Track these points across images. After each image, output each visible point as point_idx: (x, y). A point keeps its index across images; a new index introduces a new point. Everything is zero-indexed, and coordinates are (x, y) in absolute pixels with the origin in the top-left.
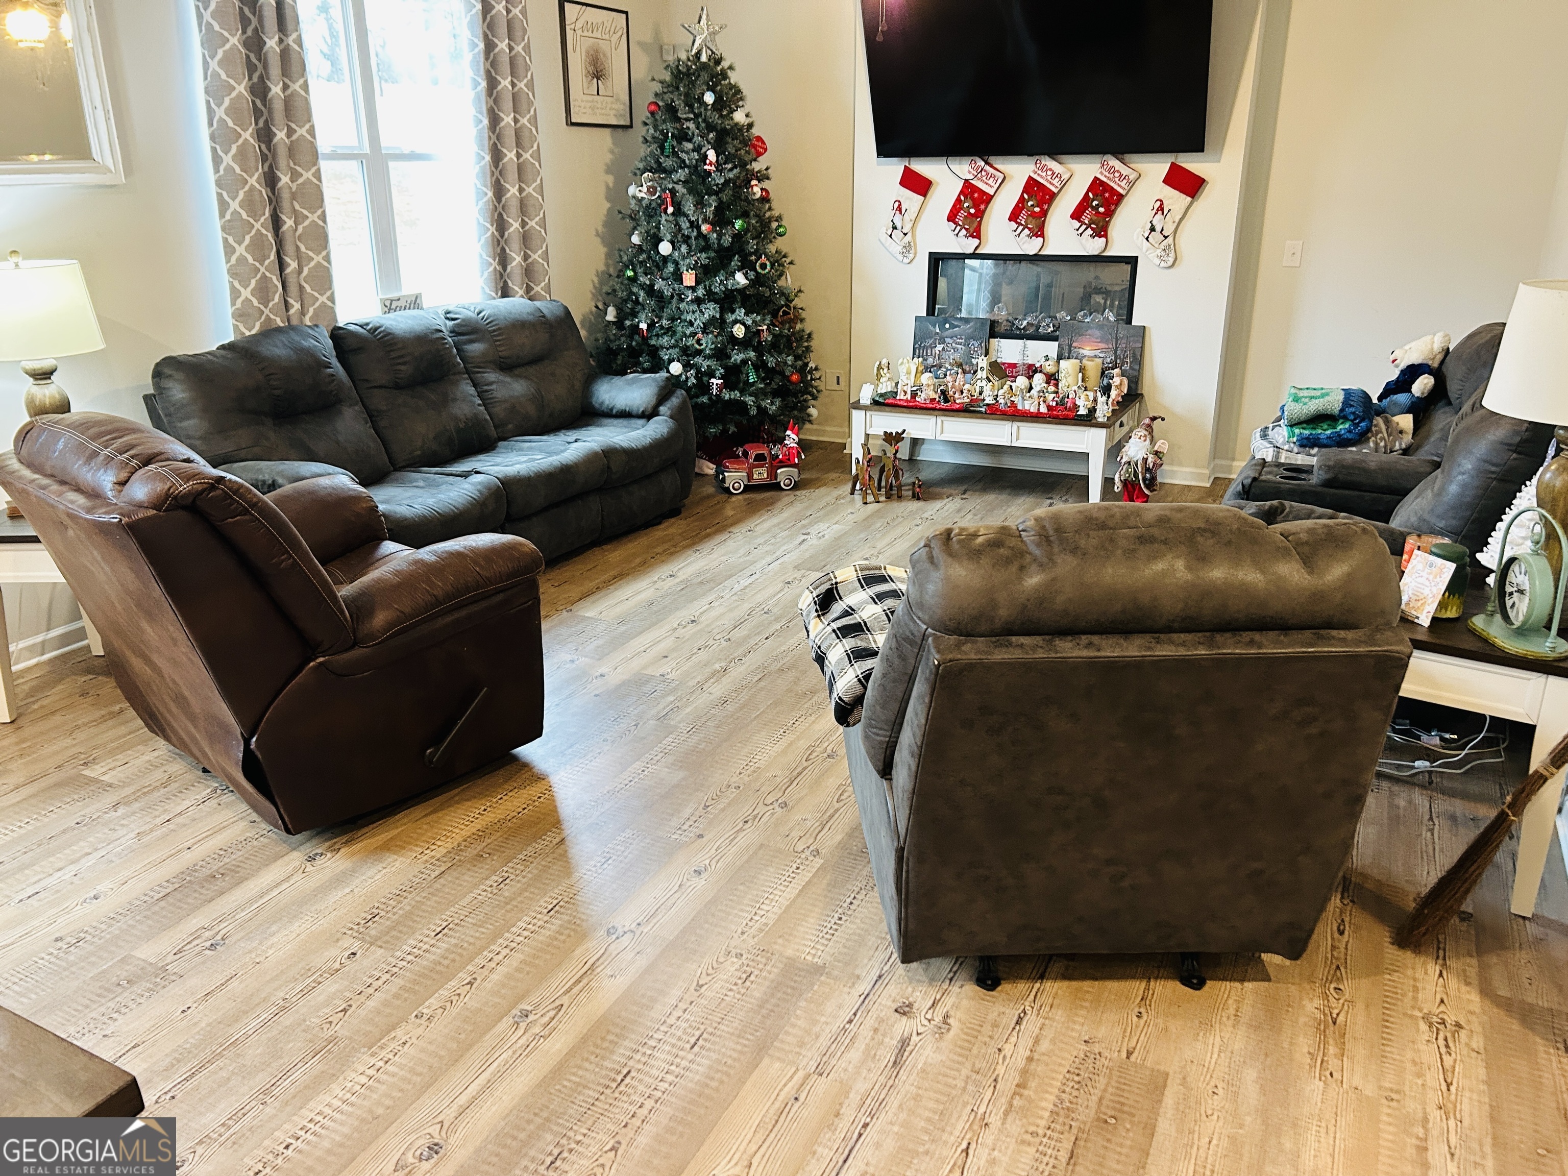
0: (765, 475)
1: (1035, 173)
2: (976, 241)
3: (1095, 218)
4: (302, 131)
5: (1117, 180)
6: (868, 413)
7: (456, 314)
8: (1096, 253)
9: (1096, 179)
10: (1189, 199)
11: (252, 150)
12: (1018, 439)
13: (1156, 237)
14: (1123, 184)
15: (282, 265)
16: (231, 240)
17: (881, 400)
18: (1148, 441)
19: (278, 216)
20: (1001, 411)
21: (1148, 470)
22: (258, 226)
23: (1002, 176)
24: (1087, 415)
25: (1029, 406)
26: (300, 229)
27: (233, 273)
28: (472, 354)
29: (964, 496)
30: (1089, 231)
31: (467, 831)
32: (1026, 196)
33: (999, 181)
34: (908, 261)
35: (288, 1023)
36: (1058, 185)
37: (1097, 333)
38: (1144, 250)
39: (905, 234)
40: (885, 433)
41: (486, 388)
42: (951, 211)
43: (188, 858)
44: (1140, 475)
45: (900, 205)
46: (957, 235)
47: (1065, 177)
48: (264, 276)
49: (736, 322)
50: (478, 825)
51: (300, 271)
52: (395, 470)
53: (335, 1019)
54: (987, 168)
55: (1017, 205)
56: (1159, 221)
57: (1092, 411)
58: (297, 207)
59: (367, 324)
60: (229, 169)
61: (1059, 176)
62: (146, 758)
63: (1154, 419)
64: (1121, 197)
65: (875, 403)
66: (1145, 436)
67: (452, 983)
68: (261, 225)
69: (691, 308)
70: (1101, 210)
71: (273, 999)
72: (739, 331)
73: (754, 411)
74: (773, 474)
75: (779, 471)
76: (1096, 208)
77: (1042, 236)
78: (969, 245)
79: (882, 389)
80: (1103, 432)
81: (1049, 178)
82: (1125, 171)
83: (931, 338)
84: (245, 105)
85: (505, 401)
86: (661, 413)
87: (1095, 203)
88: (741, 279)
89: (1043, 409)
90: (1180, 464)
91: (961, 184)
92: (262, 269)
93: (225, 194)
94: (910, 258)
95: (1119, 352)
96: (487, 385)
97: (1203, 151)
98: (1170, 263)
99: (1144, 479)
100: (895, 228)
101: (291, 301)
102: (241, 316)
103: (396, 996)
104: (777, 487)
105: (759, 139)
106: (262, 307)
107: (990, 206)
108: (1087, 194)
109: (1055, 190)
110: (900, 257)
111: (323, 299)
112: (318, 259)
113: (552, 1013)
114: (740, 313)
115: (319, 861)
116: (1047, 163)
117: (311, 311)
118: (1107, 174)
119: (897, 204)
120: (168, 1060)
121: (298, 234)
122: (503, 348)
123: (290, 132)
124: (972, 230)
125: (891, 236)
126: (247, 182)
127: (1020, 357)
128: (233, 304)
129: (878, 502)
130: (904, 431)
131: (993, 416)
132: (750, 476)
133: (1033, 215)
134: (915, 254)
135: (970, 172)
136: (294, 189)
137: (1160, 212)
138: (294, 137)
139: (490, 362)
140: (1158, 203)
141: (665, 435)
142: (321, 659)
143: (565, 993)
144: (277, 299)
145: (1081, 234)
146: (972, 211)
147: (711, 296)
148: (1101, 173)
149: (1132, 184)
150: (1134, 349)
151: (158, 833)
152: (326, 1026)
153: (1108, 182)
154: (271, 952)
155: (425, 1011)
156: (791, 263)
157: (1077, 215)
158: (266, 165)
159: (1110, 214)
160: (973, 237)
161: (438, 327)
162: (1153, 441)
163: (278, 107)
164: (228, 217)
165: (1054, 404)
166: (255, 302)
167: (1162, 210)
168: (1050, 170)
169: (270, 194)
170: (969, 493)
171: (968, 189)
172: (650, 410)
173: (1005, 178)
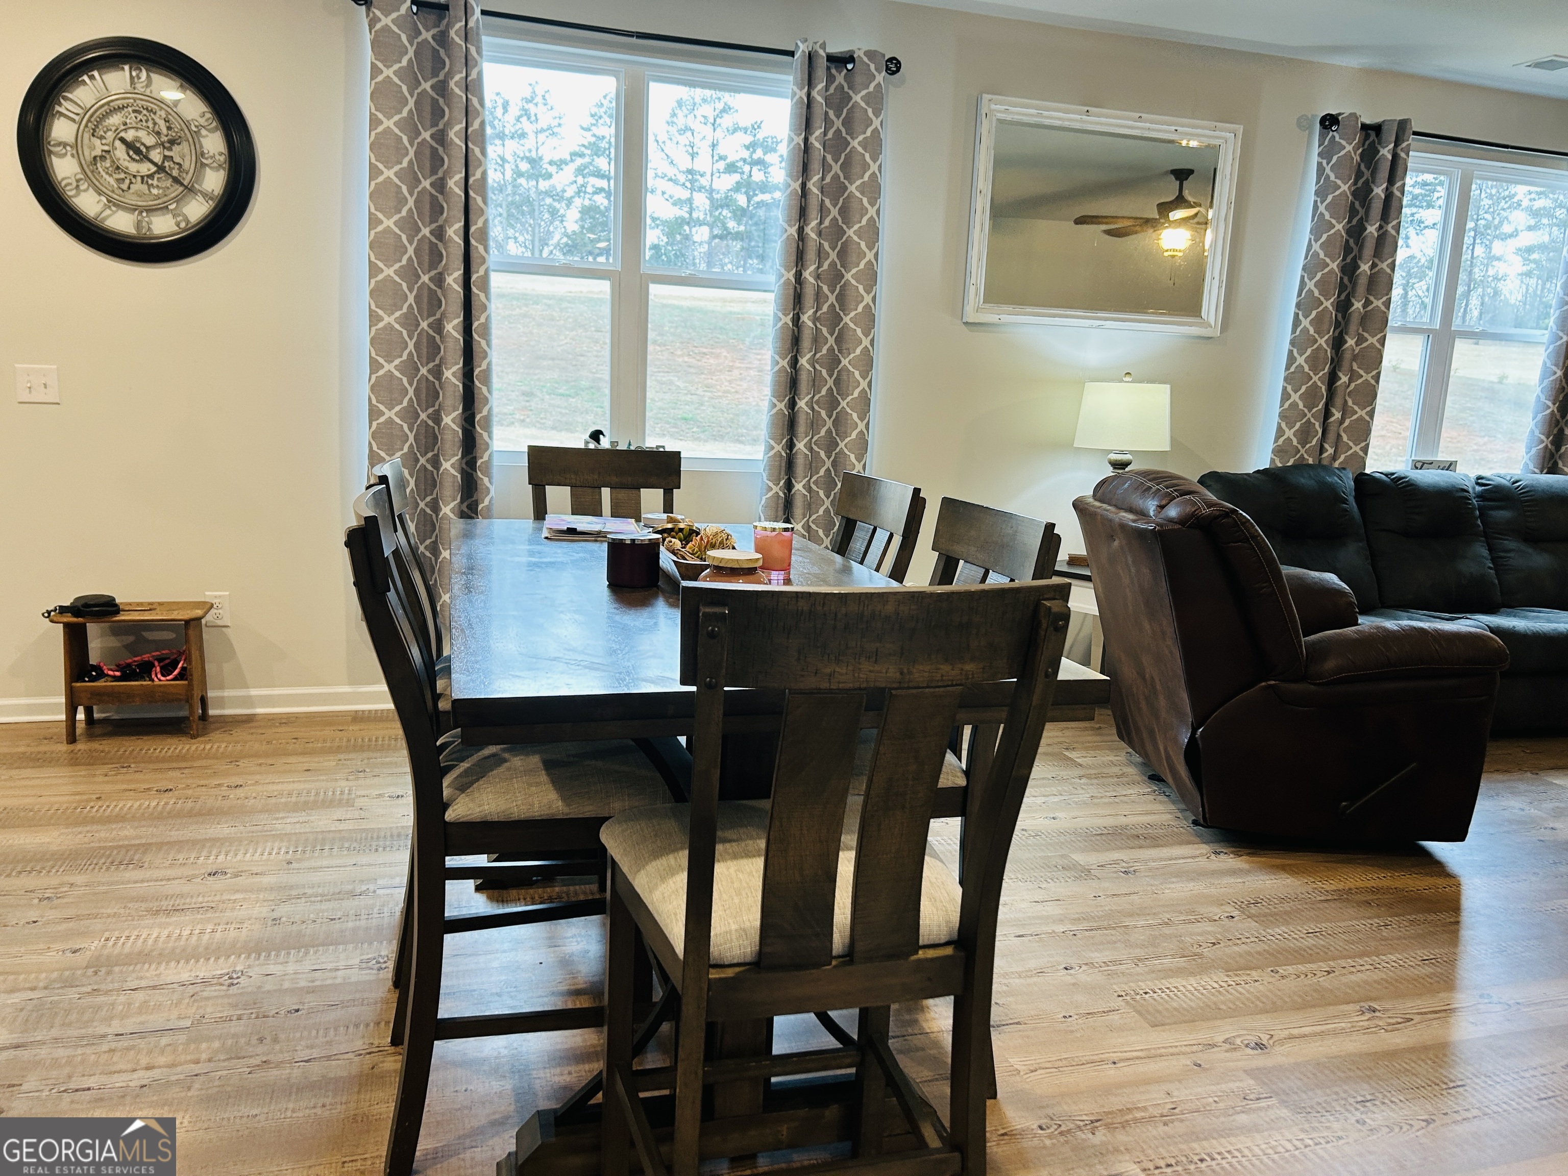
4: (1378, 303)
7: (1488, 480)
11: (1329, 316)
15: (1327, 414)
16: (1289, 388)
19: (1336, 374)
22: (1315, 378)
26: (1353, 385)
27: (1283, 416)
28: (1496, 520)
31: (1360, 884)
35: (1168, 932)
41: (1502, 553)
43: (1123, 821)
48: (1309, 421)
50: (1372, 883)
51: (1342, 421)
52: (1383, 607)
53: (1204, 945)
58: (1355, 367)
59: (1393, 474)
60: (1305, 330)
62: (1110, 758)
67: (1311, 965)
68: (1318, 379)
71: (1161, 916)
84: (1333, 279)
85: (1521, 570)
92: (1309, 415)
93: (1295, 351)
96: (1504, 551)
101: (1326, 446)
102: (1279, 451)
103: (1259, 953)
106: (1299, 447)
111: (1356, 449)
112: (1362, 413)
113: (1400, 1020)
115: (1222, 856)
117: (1342, 457)
120: (1077, 916)
121: (1348, 390)
122: (1532, 519)
123: (1367, 303)
126: (1316, 341)
128: (1276, 441)
136: (1356, 352)
138: (1370, 308)
139: (1514, 530)
142: (1273, 682)
143: (1418, 1014)
144: (1314, 442)
151: (1106, 800)
152: (1195, 946)
154: (1167, 891)
155: (1281, 971)
158: (1338, 331)
161: (1465, 487)
163: (1363, 282)
164: (1292, 369)
166: (1295, 442)
169: (1334, 356)
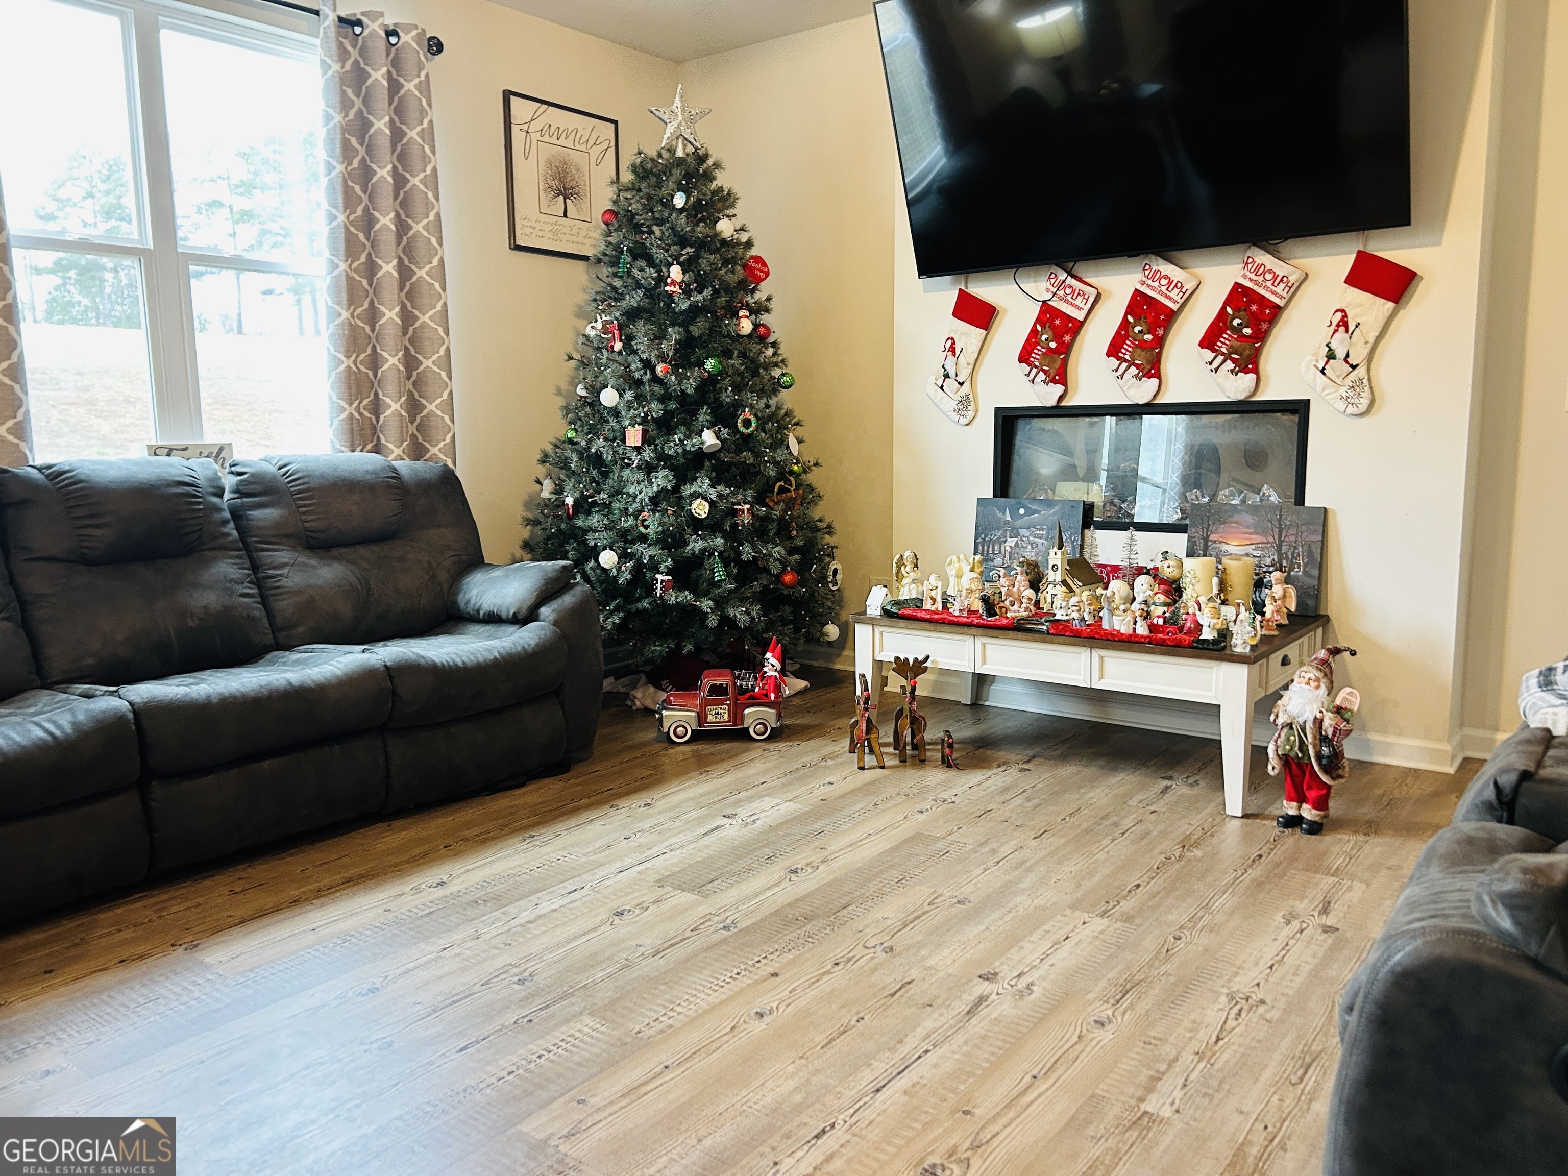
0: (726, 717)
1: (1143, 283)
2: (1059, 389)
3: (1237, 344)
5: (1269, 284)
6: (877, 630)
7: (245, 466)
8: (1241, 397)
9: (1237, 285)
10: (1390, 305)
12: (1101, 677)
13: (1337, 367)
14: (1279, 289)
17: (894, 610)
18: (1323, 690)
20: (1072, 631)
21: (1324, 739)
23: (1094, 292)
24: (1214, 642)
25: (1120, 624)
28: (260, 524)
29: (1026, 766)
30: (1229, 365)
32: (1130, 319)
33: (1091, 300)
34: (966, 421)
36: (1177, 298)
37: (1248, 519)
38: (1319, 389)
39: (961, 384)
40: (897, 659)
41: (271, 572)
42: (1024, 347)
44: (1311, 748)
45: (954, 343)
46: (1033, 381)
47: (1189, 286)
49: (695, 496)
52: (42, 686)
54: (1070, 281)
55: (1118, 333)
56: (1342, 341)
57: (1224, 635)
59: (50, 467)
61: (1179, 286)
63: (1335, 652)
64: (1277, 311)
65: (887, 613)
66: (1318, 680)
69: (636, 477)
70: (1247, 331)
72: (700, 509)
73: (713, 621)
74: (737, 715)
75: (747, 711)
76: (1238, 330)
77: (1158, 375)
78: (1049, 395)
79: (904, 595)
80: (1241, 672)
81: (1164, 289)
82: (1281, 269)
83: (999, 529)
85: (299, 592)
86: (542, 617)
87: (1236, 322)
88: (709, 438)
89: (1142, 629)
90: (1400, 733)
91: (1036, 309)
94: (969, 418)
95: (1284, 549)
96: (276, 568)
97: (1409, 224)
98: (1363, 407)
99: (1319, 757)
100: (947, 376)
104: (743, 735)
105: (759, 260)
107: (1080, 337)
108: (1223, 309)
109: (1175, 307)
110: (955, 417)
114: (703, 484)
116: (1160, 268)
118: (1253, 276)
119: (950, 342)
122: (310, 518)
124: (1052, 372)
125: (942, 388)
127: (1125, 554)
129: (883, 767)
130: (927, 658)
131: (1061, 639)
132: (701, 718)
133: (1142, 345)
134: (976, 412)
135: (1048, 290)
137: (1342, 329)
139: (288, 536)
140: (1339, 315)
141: (529, 649)
145: (1216, 370)
146: (1053, 345)
147: (663, 459)
148: (1245, 276)
149: (1294, 290)
150: (1309, 545)
153: (1255, 288)
156: (797, 424)
157: (1209, 341)
159: (1261, 336)
160: (1055, 382)
161: (219, 485)
162: (1331, 690)
165: (1161, 621)
167: (1346, 325)
168: (1166, 277)
170: (1037, 761)
171: (1048, 314)
172: (524, 612)
173: (1098, 296)
